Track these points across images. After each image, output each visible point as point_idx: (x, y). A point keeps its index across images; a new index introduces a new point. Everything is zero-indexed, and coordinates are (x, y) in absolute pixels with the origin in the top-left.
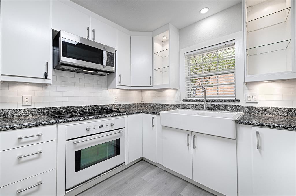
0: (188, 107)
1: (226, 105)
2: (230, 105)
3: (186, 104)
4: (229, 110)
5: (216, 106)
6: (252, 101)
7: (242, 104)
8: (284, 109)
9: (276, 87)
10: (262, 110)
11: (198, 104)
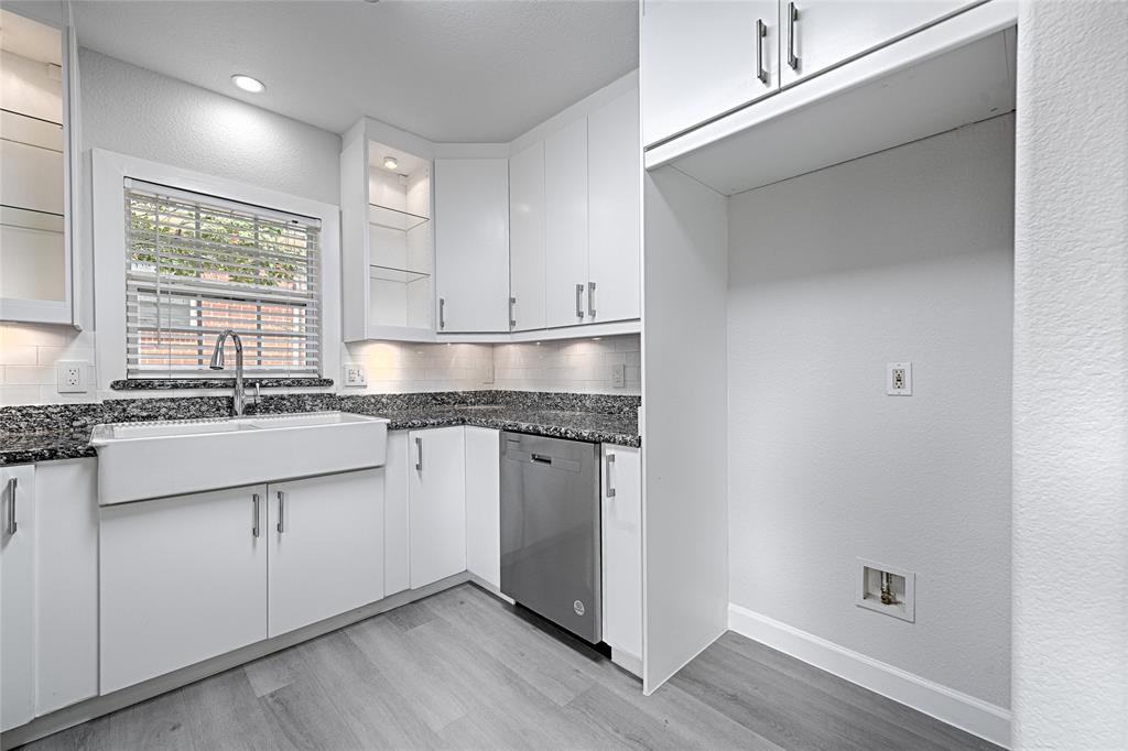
0: (145, 414)
1: (299, 396)
2: (310, 395)
3: (134, 401)
4: (308, 408)
5: (271, 398)
6: (358, 381)
7: (337, 390)
8: (405, 395)
9: (395, 351)
10: (373, 400)
11: (201, 398)
